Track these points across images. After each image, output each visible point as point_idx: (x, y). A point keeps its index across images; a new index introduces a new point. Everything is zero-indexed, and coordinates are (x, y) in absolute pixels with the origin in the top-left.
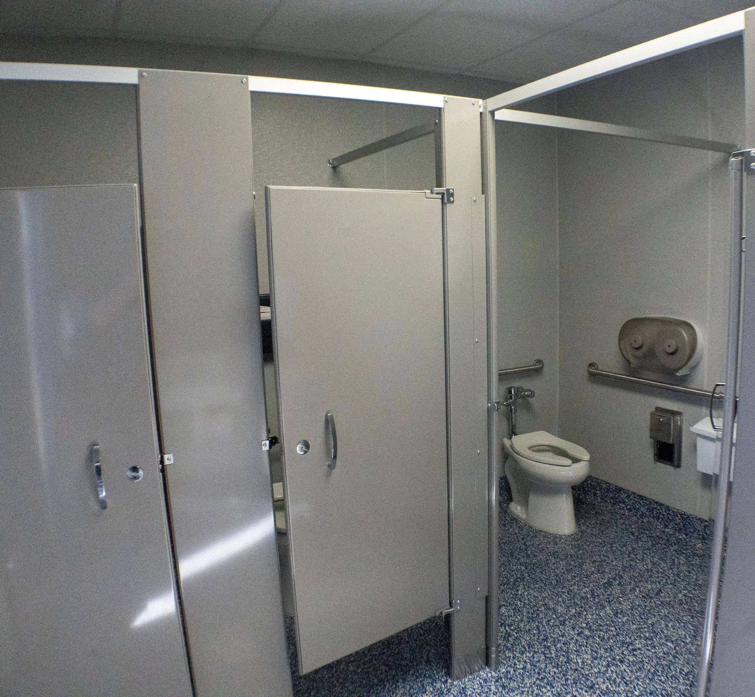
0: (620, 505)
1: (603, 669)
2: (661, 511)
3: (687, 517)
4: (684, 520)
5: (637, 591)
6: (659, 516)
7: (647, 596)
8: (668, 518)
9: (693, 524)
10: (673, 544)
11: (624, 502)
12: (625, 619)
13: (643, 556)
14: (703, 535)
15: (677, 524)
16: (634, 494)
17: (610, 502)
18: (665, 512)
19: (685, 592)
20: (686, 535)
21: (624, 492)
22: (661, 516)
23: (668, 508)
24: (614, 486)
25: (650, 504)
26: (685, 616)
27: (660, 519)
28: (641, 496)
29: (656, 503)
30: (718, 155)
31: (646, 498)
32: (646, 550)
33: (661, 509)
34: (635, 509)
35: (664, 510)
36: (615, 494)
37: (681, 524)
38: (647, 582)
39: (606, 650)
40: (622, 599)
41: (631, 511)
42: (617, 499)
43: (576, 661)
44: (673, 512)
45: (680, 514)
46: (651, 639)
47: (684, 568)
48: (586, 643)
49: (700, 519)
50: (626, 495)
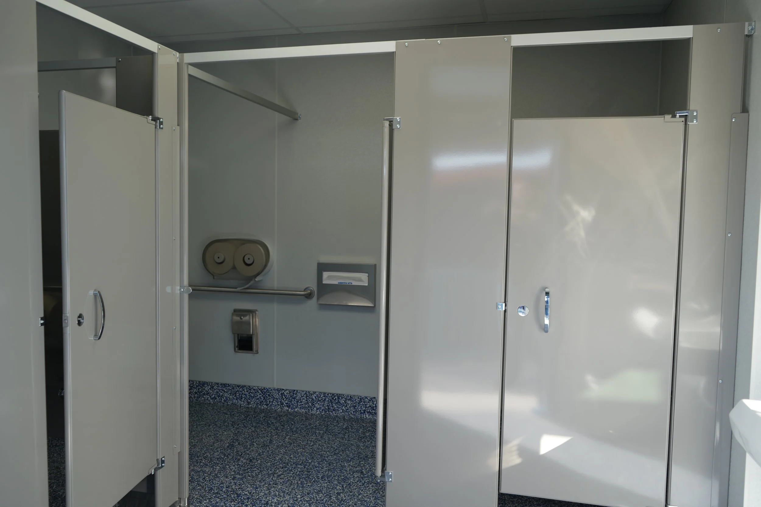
0: (205, 397)
1: (267, 492)
2: (243, 392)
3: (267, 391)
4: (264, 394)
5: (255, 444)
6: (242, 397)
7: (264, 446)
8: (250, 396)
9: (272, 395)
10: (260, 413)
11: (208, 394)
12: (259, 462)
13: (244, 425)
14: (281, 402)
15: (258, 399)
16: (218, 384)
17: (195, 397)
18: (247, 392)
19: (288, 437)
20: (267, 405)
21: (208, 385)
22: (243, 396)
23: (250, 388)
24: (198, 382)
25: (233, 388)
26: (298, 449)
27: (243, 399)
28: (224, 385)
29: (238, 386)
30: (284, 118)
31: (229, 385)
32: (242, 421)
33: (244, 390)
34: (219, 397)
35: (245, 390)
36: (199, 389)
37: (262, 397)
38: (258, 438)
39: (260, 481)
40: (248, 452)
41: (216, 399)
42: (201, 392)
43: (243, 493)
44: (254, 390)
45: (260, 390)
46: (286, 467)
47: (278, 424)
48: (243, 482)
49: (277, 390)
50: (209, 387)
